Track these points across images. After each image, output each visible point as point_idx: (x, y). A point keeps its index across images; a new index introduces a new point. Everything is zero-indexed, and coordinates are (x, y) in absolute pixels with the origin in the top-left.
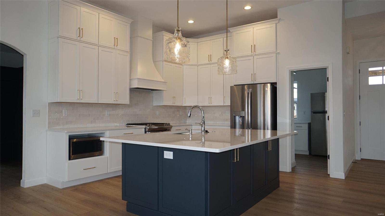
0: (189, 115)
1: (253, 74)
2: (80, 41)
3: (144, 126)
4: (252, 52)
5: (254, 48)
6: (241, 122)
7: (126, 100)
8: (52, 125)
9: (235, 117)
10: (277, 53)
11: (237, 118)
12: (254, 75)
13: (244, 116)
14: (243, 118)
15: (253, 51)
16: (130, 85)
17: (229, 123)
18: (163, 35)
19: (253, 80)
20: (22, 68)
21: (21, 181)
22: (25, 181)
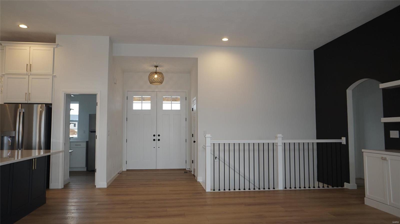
1: (27, 93)
5: (29, 67)
6: (11, 141)
9: (3, 137)
10: (54, 76)
11: (6, 138)
12: (28, 95)
14: (13, 138)
15: (28, 71)
19: (27, 99)
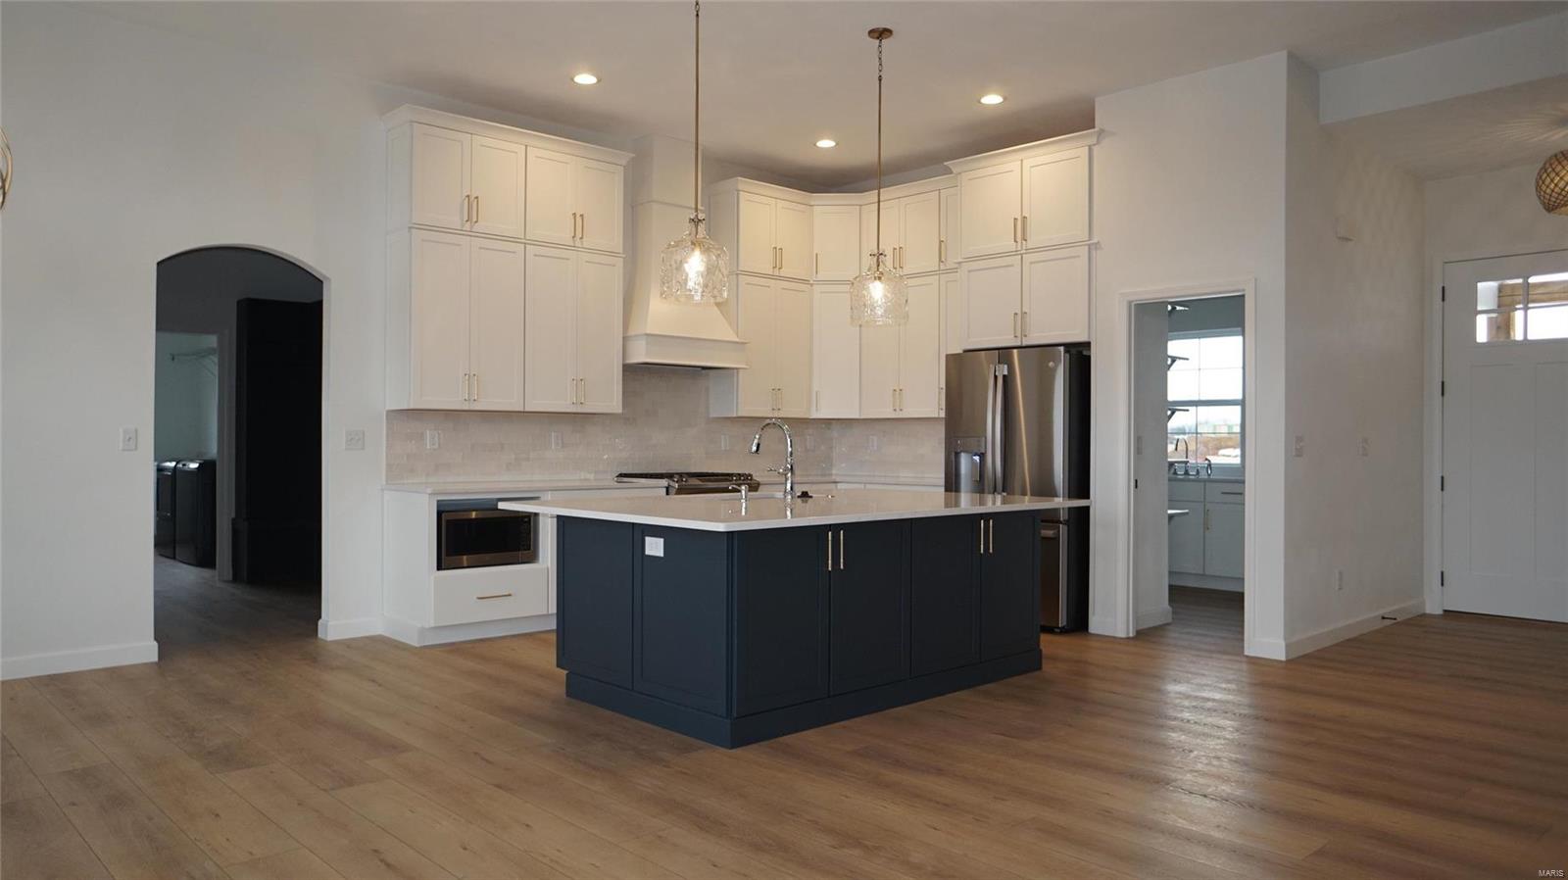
0: (754, 448)
1: (1019, 312)
2: (471, 234)
3: (664, 482)
4: (1015, 241)
5: (1021, 227)
7: (610, 399)
8: (398, 472)
9: (957, 455)
10: (1092, 244)
11: (964, 459)
12: (1021, 318)
13: (983, 454)
14: (981, 458)
15: (1019, 240)
16: (624, 355)
17: (939, 476)
18: (738, 191)
19: (1019, 335)
20: (320, 304)
21: (320, 622)
22: (330, 623)
